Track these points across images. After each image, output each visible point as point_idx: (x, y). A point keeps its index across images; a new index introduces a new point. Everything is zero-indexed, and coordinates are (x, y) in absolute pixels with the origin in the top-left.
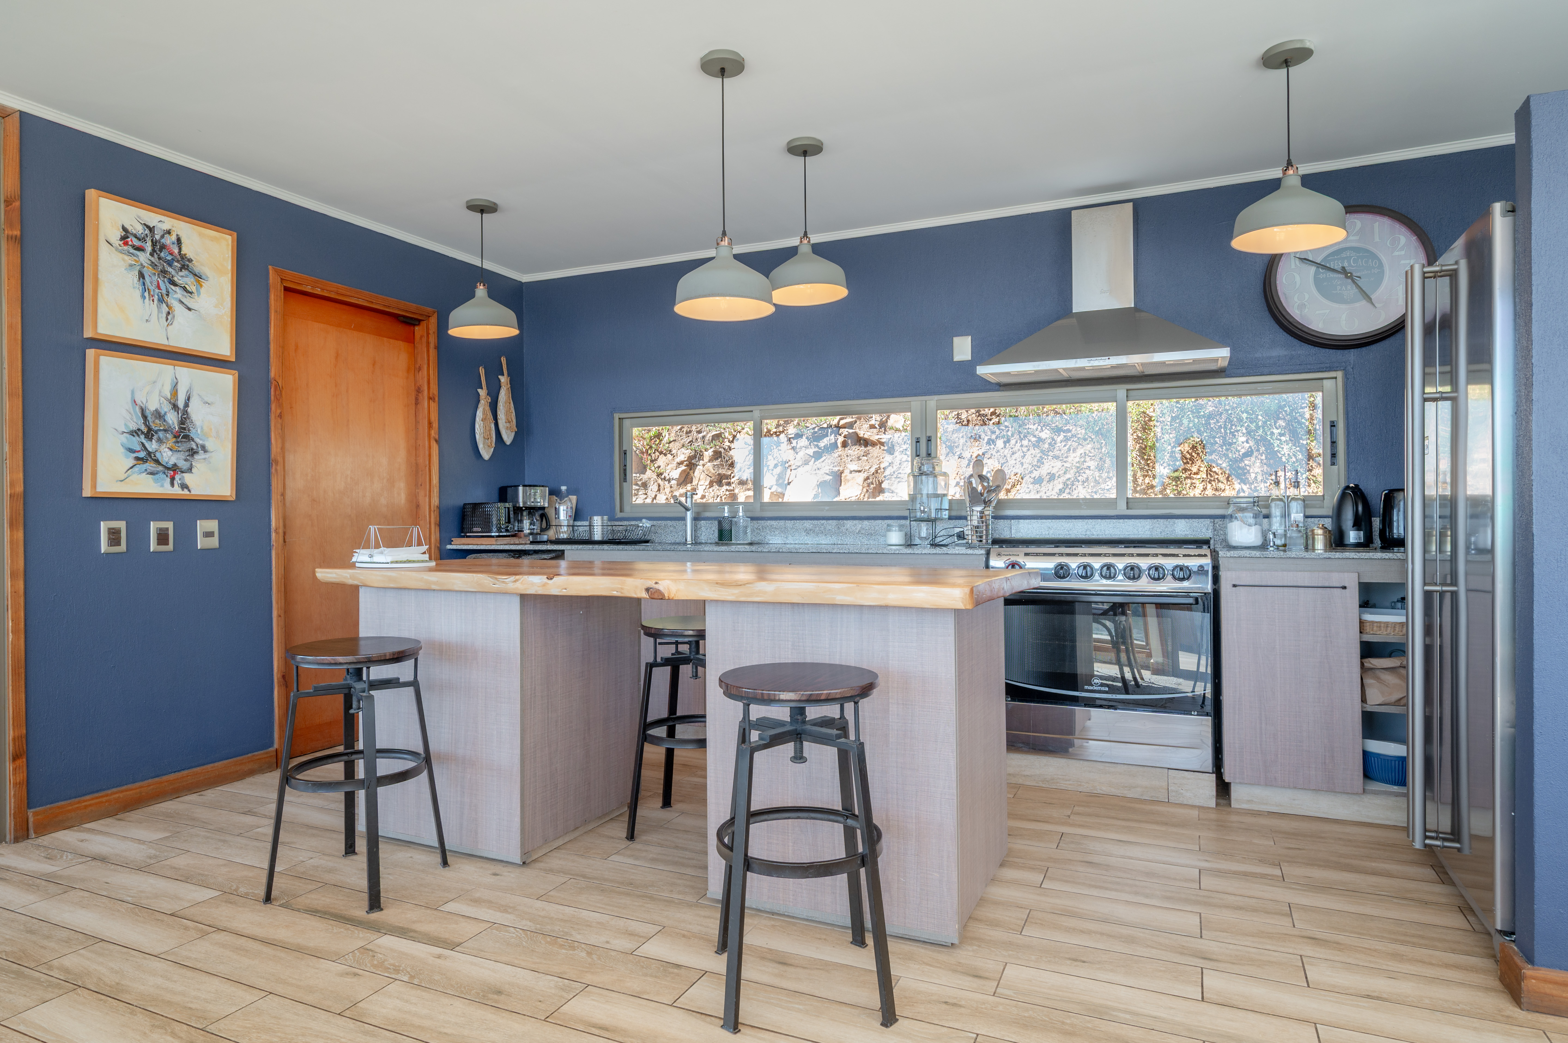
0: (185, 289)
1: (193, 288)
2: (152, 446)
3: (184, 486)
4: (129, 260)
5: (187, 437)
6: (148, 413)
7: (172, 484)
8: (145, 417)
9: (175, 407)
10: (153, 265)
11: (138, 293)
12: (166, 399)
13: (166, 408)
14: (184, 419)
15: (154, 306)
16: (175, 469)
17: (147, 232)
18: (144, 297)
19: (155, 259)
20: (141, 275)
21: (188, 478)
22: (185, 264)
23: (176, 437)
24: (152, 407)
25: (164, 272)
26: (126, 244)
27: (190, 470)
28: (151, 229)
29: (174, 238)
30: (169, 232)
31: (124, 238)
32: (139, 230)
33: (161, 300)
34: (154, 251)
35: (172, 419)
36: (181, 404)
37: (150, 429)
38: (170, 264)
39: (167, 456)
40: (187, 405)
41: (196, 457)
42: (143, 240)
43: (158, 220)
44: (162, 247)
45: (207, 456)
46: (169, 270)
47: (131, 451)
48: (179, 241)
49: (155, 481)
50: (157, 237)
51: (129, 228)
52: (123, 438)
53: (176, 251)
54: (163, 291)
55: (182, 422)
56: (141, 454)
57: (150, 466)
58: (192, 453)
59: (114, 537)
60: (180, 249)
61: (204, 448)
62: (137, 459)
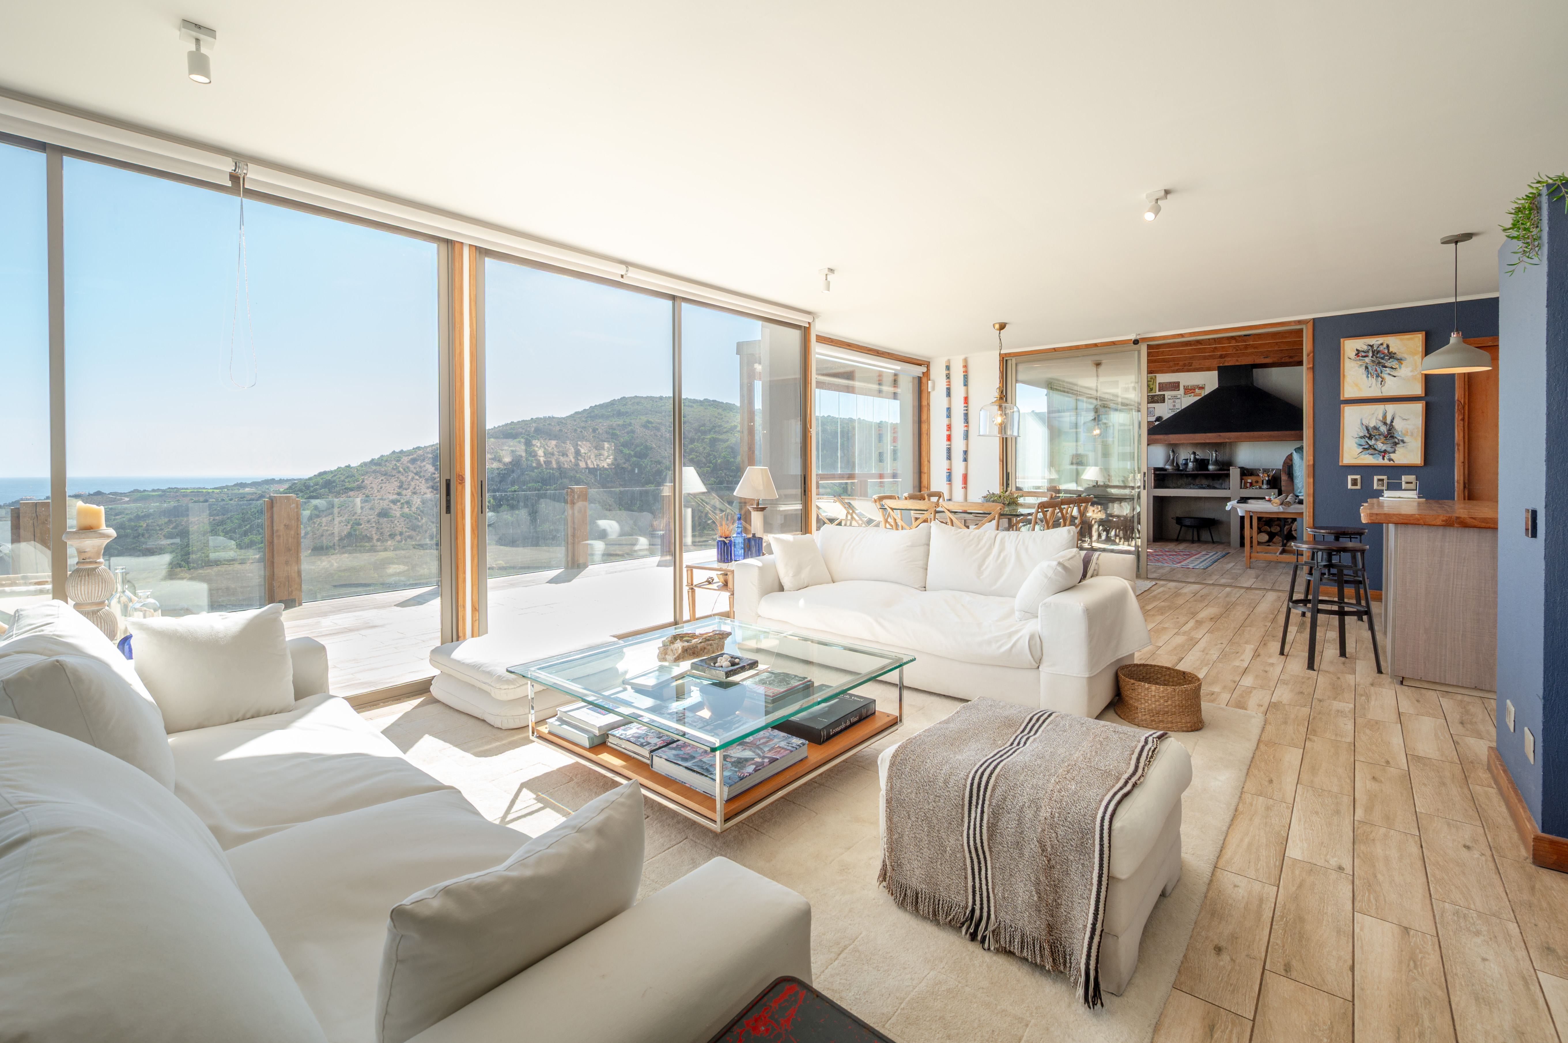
0: (1392, 368)
1: (1397, 366)
2: (1372, 442)
3: (1390, 460)
4: (1360, 363)
5: (1392, 437)
6: (1370, 428)
7: (1383, 459)
8: (1368, 430)
9: (1385, 424)
10: (1373, 361)
11: (1365, 376)
12: (1380, 420)
13: (1380, 424)
14: (1391, 428)
15: (1374, 380)
16: (1385, 452)
17: (1370, 348)
18: (1368, 377)
19: (1374, 359)
20: (1367, 368)
21: (1393, 456)
22: (1392, 356)
23: (1386, 437)
24: (1372, 425)
25: (1379, 363)
26: (1359, 356)
27: (1394, 452)
28: (1372, 346)
29: (1385, 346)
30: (1382, 344)
31: (1357, 355)
32: (1365, 348)
33: (1378, 376)
34: (1373, 355)
35: (1383, 429)
36: (1388, 422)
37: (1370, 435)
38: (1382, 358)
39: (1380, 446)
40: (1392, 422)
41: (1398, 446)
42: (1368, 352)
43: (1375, 341)
44: (1378, 352)
45: (1405, 445)
46: (1382, 361)
47: (1361, 445)
48: (1388, 346)
49: (1374, 458)
50: (1375, 348)
51: (1360, 349)
52: (1357, 440)
53: (1386, 351)
54: (1379, 372)
55: (1389, 430)
56: (1366, 447)
57: (1371, 451)
58: (1396, 444)
59: (1354, 482)
60: (1389, 350)
61: (1403, 441)
62: (1364, 448)
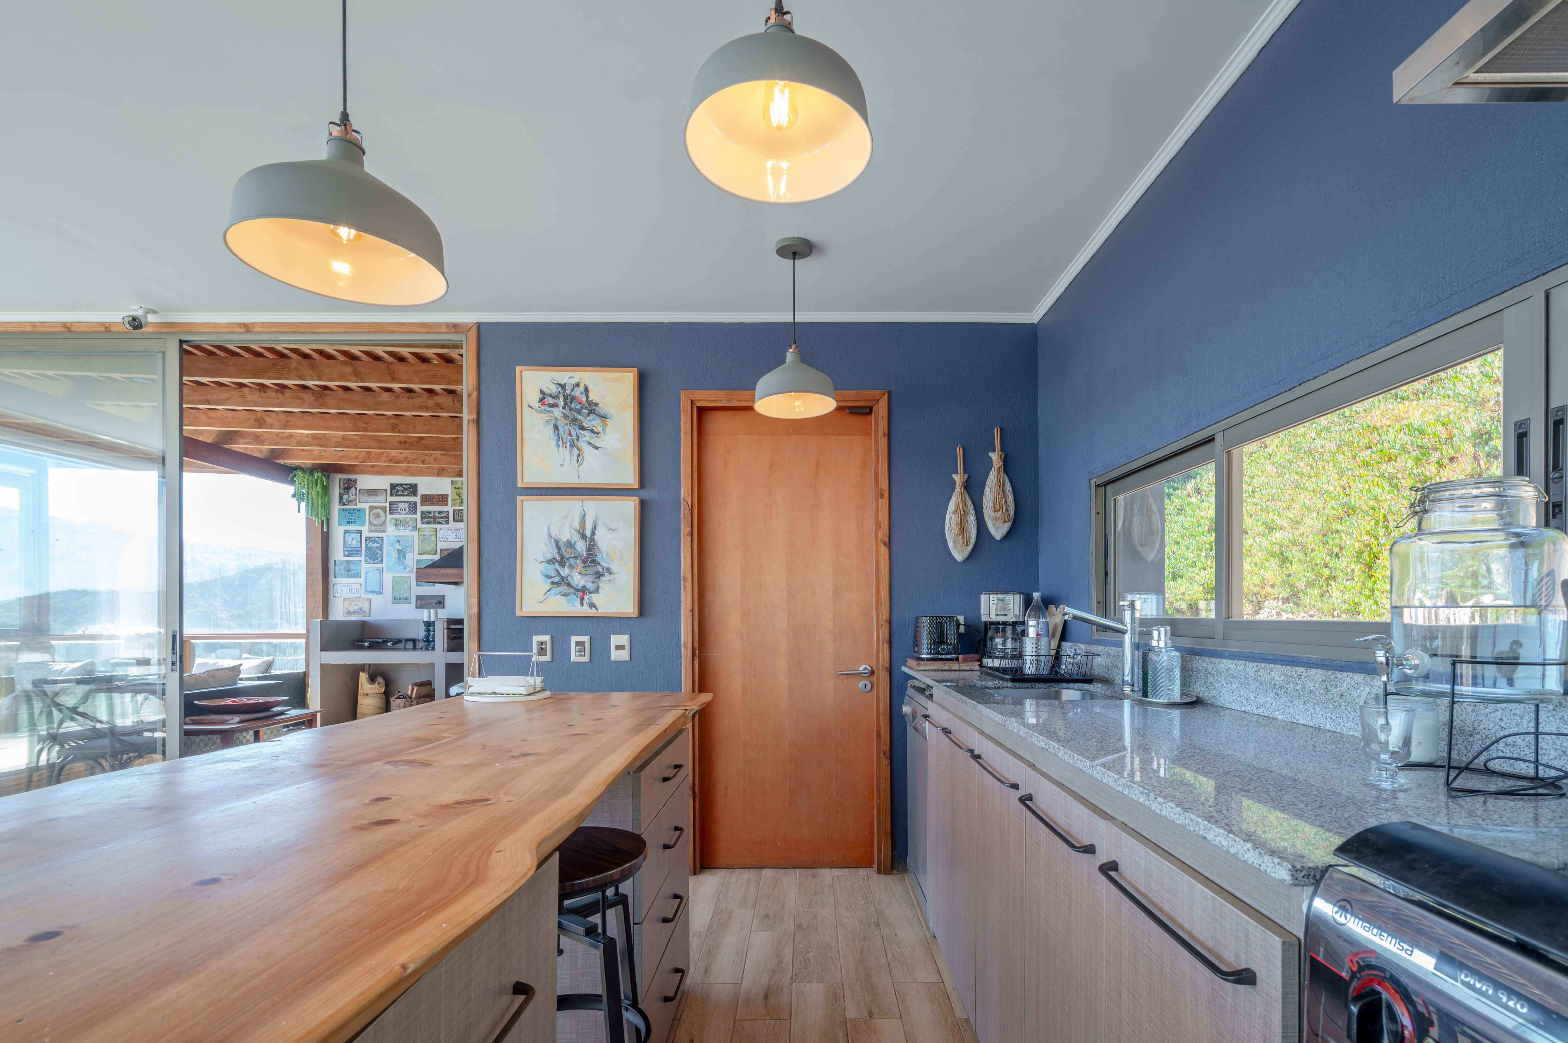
0: (592, 431)
1: (600, 429)
2: (565, 572)
3: (592, 605)
4: (546, 417)
5: (595, 562)
6: (561, 545)
7: (582, 604)
8: (558, 547)
9: (584, 536)
10: (565, 416)
11: (553, 443)
12: (576, 530)
13: (576, 537)
14: (592, 546)
15: (567, 453)
16: (584, 590)
17: (560, 389)
18: (558, 446)
19: (567, 412)
20: (556, 428)
21: (595, 598)
22: (592, 408)
23: (585, 562)
24: (564, 538)
25: (574, 420)
26: (544, 404)
27: (597, 591)
28: (563, 386)
29: (582, 388)
30: (578, 385)
31: (541, 400)
32: (554, 389)
33: (573, 445)
34: (565, 404)
35: (581, 547)
36: (588, 533)
37: (562, 557)
38: (579, 412)
39: (578, 580)
40: (593, 533)
41: (602, 579)
42: (557, 397)
43: (569, 376)
44: (573, 399)
45: (612, 577)
46: (579, 417)
47: (548, 577)
48: (586, 389)
49: (568, 601)
50: (568, 392)
51: (546, 390)
52: (542, 567)
53: (584, 400)
54: (575, 437)
55: (590, 549)
56: (557, 579)
57: (564, 588)
58: (599, 575)
59: (542, 651)
60: (587, 397)
61: (609, 571)
62: (553, 583)
